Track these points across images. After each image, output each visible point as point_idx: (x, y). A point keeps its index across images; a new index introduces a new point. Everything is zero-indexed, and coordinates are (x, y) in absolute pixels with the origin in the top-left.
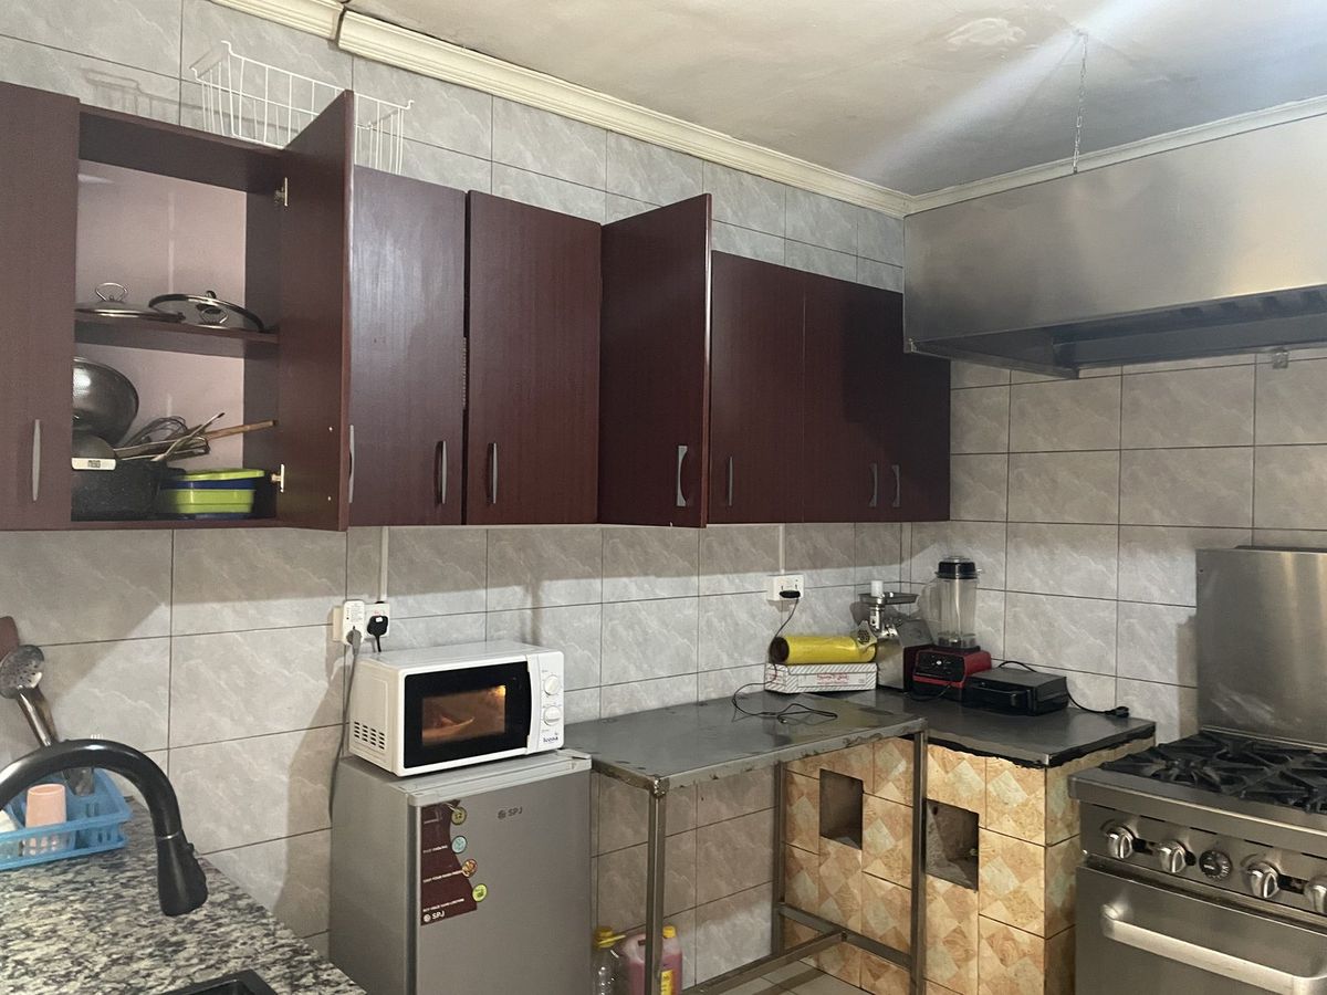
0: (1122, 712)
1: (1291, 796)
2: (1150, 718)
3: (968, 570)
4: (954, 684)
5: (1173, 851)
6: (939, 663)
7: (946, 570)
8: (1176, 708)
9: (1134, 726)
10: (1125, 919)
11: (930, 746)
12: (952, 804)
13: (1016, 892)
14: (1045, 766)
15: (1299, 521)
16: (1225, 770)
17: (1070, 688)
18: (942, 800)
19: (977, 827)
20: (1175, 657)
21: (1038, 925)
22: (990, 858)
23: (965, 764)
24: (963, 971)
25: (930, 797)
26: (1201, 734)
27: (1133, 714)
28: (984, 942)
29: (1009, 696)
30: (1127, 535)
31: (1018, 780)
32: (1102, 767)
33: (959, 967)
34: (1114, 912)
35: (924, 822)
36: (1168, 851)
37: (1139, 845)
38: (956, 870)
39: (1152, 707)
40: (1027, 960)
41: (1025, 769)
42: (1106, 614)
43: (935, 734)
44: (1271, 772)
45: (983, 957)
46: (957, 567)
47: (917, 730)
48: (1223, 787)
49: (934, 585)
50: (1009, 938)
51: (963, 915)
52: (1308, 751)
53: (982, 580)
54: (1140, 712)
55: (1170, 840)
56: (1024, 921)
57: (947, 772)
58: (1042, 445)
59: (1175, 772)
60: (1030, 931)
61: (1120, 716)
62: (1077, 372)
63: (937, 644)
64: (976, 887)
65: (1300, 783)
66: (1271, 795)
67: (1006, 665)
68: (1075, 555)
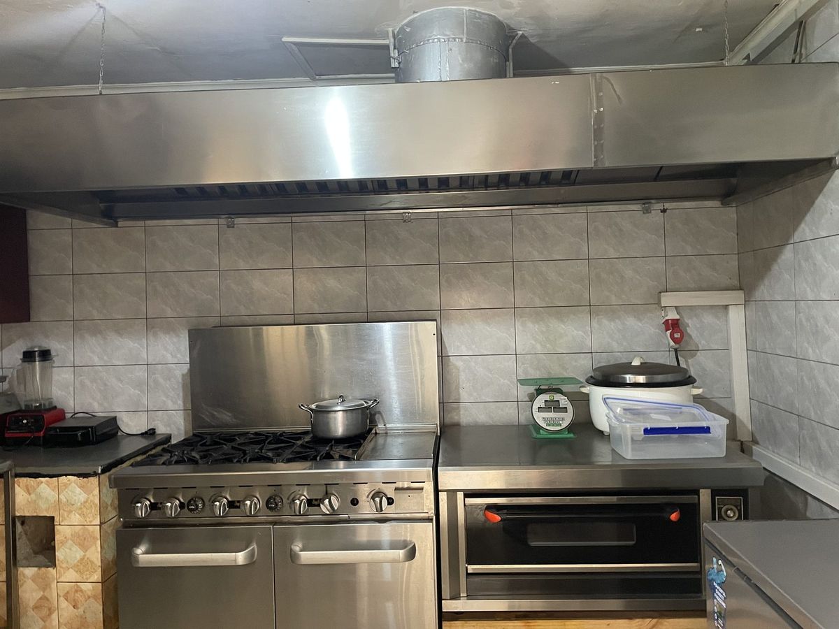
0: (151, 432)
1: (235, 458)
2: (168, 432)
3: (45, 355)
4: (36, 434)
5: (172, 504)
6: (25, 421)
7: (28, 356)
8: (182, 423)
9: (158, 438)
10: (146, 553)
11: (16, 479)
12: (35, 514)
13: (82, 559)
14: (99, 474)
15: (243, 311)
16: (202, 451)
17: (119, 423)
18: (27, 514)
19: (54, 525)
20: (181, 394)
21: (97, 576)
22: (63, 543)
23: (43, 486)
24: (47, 624)
25: (17, 514)
26: (194, 435)
27: (158, 432)
28: (62, 599)
29: (77, 435)
30: (152, 324)
31: (80, 488)
32: (132, 465)
33: (44, 622)
34: (139, 551)
35: (14, 532)
36: (169, 504)
37: (153, 506)
38: (41, 558)
39: (169, 425)
40: (92, 600)
41: (85, 479)
42: (140, 373)
43: (19, 470)
44: (226, 448)
45: (62, 609)
46: (37, 353)
47: (5, 470)
48: (200, 461)
49: (20, 367)
50: (78, 590)
51: (45, 586)
52: (248, 433)
53: (57, 361)
54: (162, 430)
55: (171, 497)
56: (88, 576)
57: (30, 494)
58: (95, 269)
59: (175, 458)
60: (92, 582)
61: (151, 434)
62: (117, 223)
63: (23, 408)
64: (54, 565)
65: (240, 450)
66: (225, 459)
67: (76, 416)
68: (121, 339)
